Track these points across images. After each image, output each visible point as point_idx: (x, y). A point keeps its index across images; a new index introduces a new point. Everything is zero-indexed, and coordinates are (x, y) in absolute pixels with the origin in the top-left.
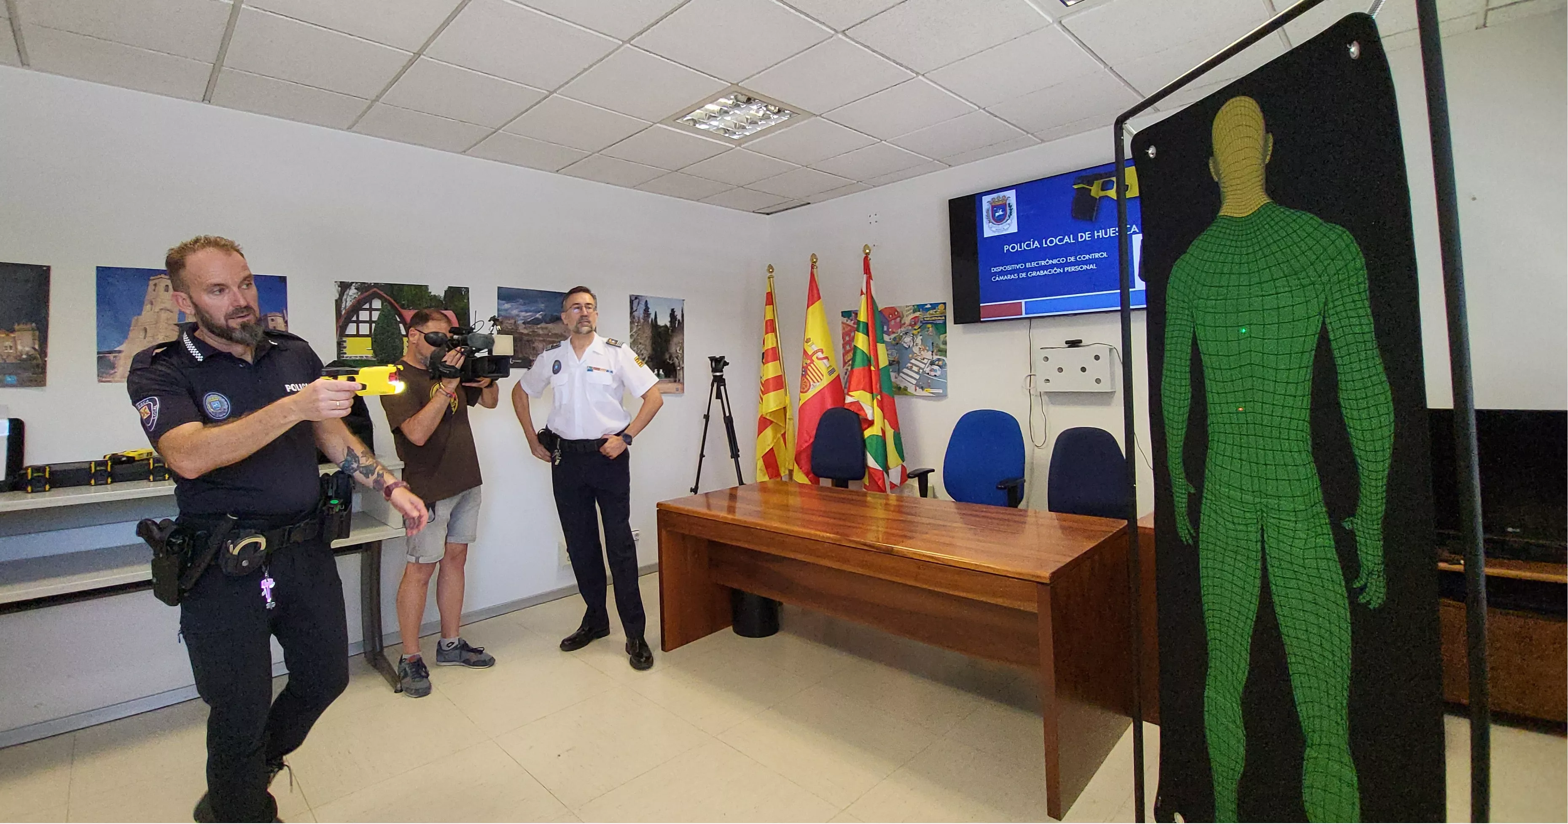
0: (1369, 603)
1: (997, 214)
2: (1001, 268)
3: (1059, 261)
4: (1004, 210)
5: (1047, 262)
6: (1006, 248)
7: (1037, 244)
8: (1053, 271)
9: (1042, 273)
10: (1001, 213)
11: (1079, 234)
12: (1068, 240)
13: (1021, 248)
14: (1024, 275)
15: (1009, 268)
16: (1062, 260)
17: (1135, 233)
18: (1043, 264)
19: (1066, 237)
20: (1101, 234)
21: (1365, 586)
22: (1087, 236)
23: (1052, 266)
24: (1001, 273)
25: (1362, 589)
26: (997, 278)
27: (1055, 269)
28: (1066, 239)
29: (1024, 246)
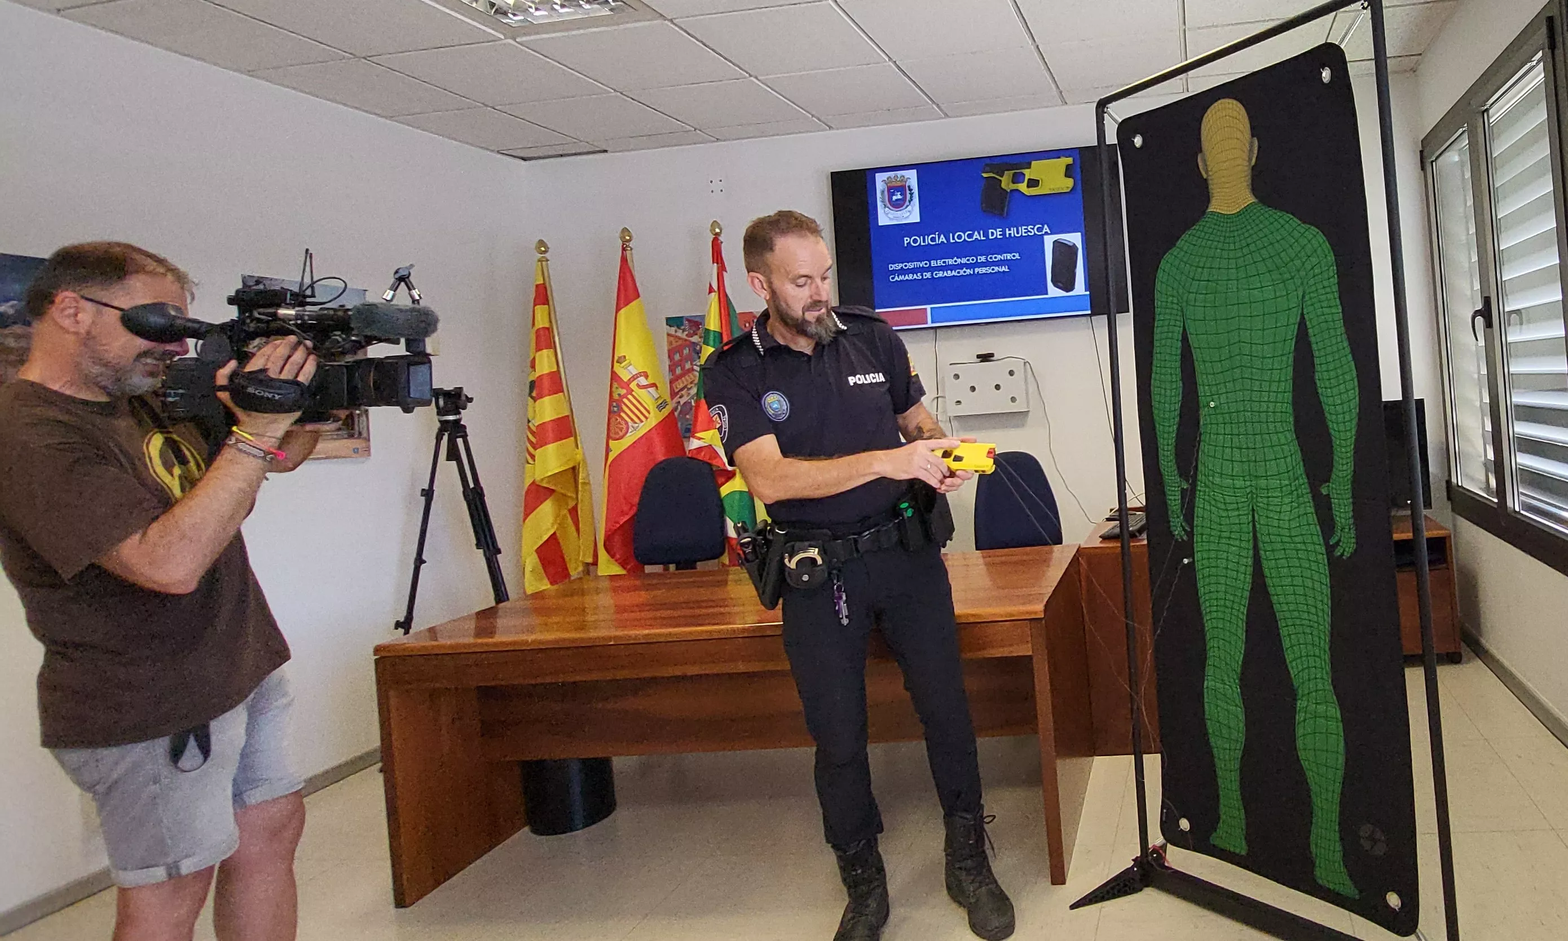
0: (1342, 555)
1: (894, 198)
2: (901, 265)
3: (968, 260)
4: (904, 194)
5: (956, 261)
6: (906, 240)
7: (943, 239)
8: (962, 272)
9: (949, 274)
10: (899, 197)
11: (990, 231)
12: (978, 237)
13: (924, 241)
14: (928, 275)
15: (910, 265)
16: (972, 260)
17: (1046, 233)
18: (950, 263)
19: (976, 233)
20: (1013, 232)
21: (1340, 540)
22: (997, 233)
23: (961, 266)
24: (902, 272)
25: (1337, 544)
26: (896, 278)
27: (964, 269)
28: (976, 236)
29: (928, 240)
